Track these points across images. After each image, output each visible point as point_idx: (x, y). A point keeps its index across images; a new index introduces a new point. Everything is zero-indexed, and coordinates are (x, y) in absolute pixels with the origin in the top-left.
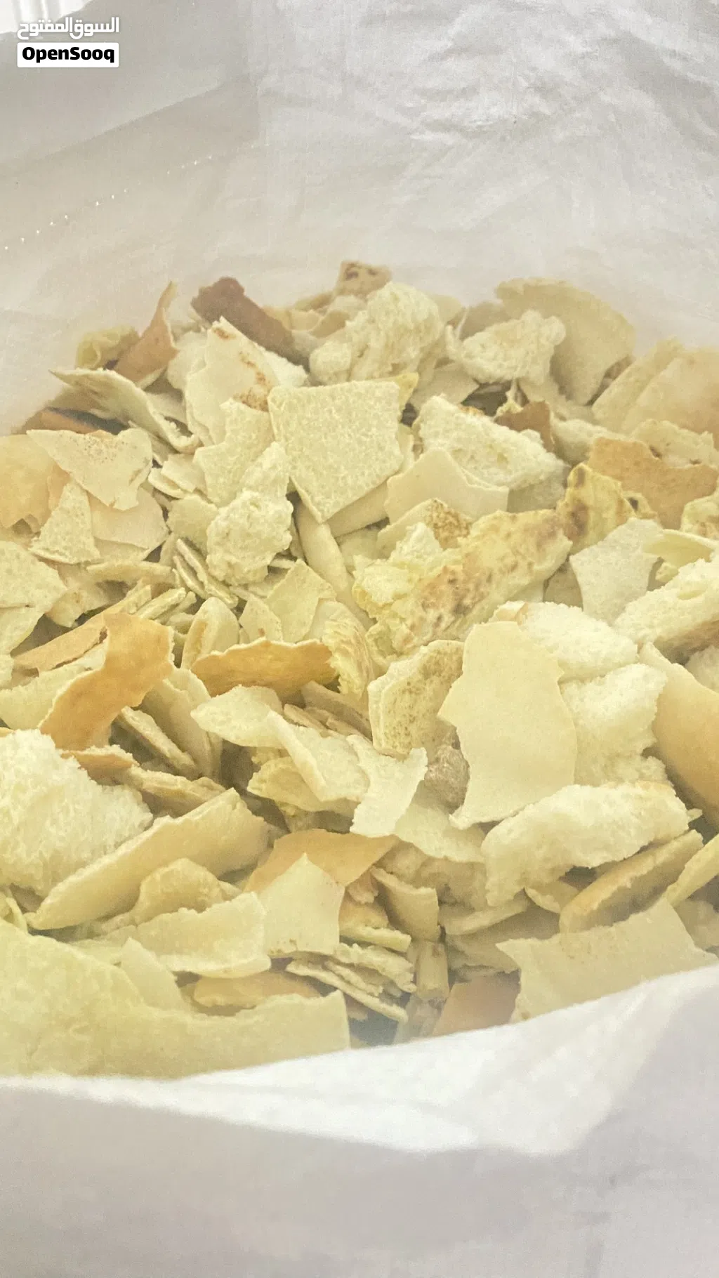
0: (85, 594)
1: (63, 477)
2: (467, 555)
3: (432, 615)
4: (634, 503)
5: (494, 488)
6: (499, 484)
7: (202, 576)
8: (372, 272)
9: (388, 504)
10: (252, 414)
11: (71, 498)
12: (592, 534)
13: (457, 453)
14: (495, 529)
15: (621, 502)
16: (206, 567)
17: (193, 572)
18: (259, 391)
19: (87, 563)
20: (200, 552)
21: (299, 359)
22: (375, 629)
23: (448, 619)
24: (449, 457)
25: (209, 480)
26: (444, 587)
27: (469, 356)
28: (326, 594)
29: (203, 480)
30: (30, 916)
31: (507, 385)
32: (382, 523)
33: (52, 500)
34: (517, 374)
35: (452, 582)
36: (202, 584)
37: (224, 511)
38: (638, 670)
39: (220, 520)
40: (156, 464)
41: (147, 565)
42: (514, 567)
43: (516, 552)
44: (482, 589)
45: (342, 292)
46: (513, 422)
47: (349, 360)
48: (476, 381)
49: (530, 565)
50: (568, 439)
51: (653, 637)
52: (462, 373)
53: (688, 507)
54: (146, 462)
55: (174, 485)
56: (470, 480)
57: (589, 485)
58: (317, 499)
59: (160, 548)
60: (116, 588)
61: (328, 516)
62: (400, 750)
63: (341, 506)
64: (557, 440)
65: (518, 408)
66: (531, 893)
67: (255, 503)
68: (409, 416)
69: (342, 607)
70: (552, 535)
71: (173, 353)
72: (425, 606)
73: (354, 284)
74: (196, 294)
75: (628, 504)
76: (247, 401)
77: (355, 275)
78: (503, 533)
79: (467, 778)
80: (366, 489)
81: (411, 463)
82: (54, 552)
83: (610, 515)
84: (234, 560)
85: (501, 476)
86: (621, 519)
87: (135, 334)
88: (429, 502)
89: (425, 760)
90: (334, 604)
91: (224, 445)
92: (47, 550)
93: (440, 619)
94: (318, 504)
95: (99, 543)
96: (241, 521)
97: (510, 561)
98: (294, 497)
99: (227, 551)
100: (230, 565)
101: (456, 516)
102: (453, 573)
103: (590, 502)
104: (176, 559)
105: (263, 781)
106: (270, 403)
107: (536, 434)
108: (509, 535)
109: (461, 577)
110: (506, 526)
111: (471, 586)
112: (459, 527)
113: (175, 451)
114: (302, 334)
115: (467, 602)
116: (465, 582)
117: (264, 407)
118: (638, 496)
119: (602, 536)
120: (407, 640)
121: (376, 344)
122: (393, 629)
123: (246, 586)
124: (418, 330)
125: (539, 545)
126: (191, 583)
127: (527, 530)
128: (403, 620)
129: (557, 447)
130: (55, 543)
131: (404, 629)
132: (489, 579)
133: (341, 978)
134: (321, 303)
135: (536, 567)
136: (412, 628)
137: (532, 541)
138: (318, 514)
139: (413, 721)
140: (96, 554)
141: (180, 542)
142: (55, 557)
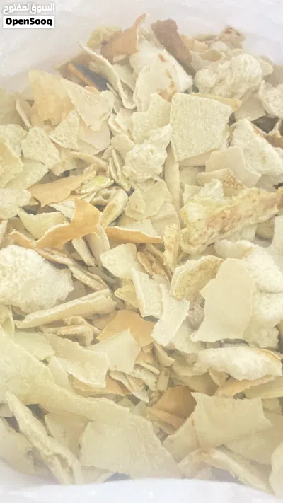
0: (67, 162)
1: (71, 107)
2: (234, 207)
5: (254, 172)
6: (258, 171)
7: (119, 174)
8: (238, 34)
9: (208, 163)
10: (163, 101)
11: (72, 117)
13: (246, 150)
14: (249, 196)
16: (122, 169)
17: (116, 170)
18: (170, 91)
19: (72, 150)
20: (122, 162)
21: (191, 71)
22: (184, 230)
23: (216, 234)
24: (242, 152)
25: (135, 129)
26: (219, 220)
27: (267, 100)
28: (168, 200)
29: (132, 125)
30: (17, 322)
31: (276, 119)
32: (202, 168)
33: (64, 114)
35: (224, 218)
36: (118, 177)
37: (137, 147)
39: (135, 152)
40: (114, 112)
41: (96, 159)
42: (251, 216)
43: (254, 209)
44: (235, 224)
45: (220, 39)
46: (274, 142)
47: (213, 83)
48: (266, 112)
49: (258, 216)
52: (260, 103)
54: (110, 110)
55: (119, 127)
56: (247, 165)
58: (178, 151)
59: (103, 151)
60: (81, 164)
61: (180, 160)
62: (179, 297)
63: (188, 157)
65: (279, 135)
66: (211, 374)
67: (152, 151)
68: (232, 120)
70: (272, 206)
71: (136, 51)
72: (208, 226)
73: (227, 36)
76: (162, 94)
77: (231, 33)
78: (252, 199)
79: (202, 320)
80: (201, 153)
81: (225, 149)
82: (60, 140)
84: (135, 171)
85: (260, 167)
88: (225, 170)
90: (170, 205)
91: (146, 114)
92: (56, 138)
93: (212, 234)
94: (177, 154)
95: (80, 141)
96: (144, 157)
97: (250, 213)
98: (169, 148)
99: (133, 166)
100: (132, 173)
101: (234, 179)
102: (225, 214)
104: (110, 159)
105: (121, 293)
106: (173, 100)
108: (254, 201)
109: (228, 216)
110: (255, 196)
111: (231, 222)
113: (123, 107)
114: (195, 54)
115: (226, 228)
116: (229, 219)
117: (169, 99)
120: (196, 240)
122: (192, 233)
123: (136, 182)
125: (265, 210)
126: (113, 175)
127: (262, 201)
128: (197, 230)
130: (61, 136)
131: (197, 236)
132: (239, 220)
134: (209, 39)
135: (259, 218)
136: (200, 235)
137: (263, 207)
138: (176, 158)
139: (188, 286)
140: (77, 147)
141: (113, 151)
142: (59, 143)
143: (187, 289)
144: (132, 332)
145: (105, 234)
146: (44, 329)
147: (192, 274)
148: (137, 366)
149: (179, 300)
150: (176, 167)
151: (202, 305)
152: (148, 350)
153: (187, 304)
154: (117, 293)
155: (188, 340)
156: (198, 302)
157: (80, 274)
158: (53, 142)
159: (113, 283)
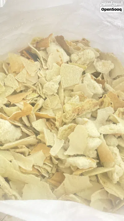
0: (22, 87)
1: (24, 67)
2: (83, 106)
3: (74, 114)
4: (111, 104)
6: (92, 92)
7: (41, 92)
9: (74, 89)
10: (58, 66)
11: (24, 71)
12: (103, 106)
13: (88, 85)
14: (88, 102)
15: (109, 103)
17: (40, 90)
18: (61, 62)
19: (24, 83)
20: (43, 88)
23: (76, 115)
24: (86, 86)
25: (47, 76)
26: (77, 110)
27: (97, 66)
28: (59, 102)
31: (100, 73)
32: (72, 91)
33: (21, 70)
34: (103, 72)
35: (79, 110)
39: (47, 84)
41: (33, 86)
42: (89, 109)
43: (90, 107)
44: (83, 112)
46: (98, 82)
48: (96, 70)
50: (106, 87)
53: (118, 109)
54: (38, 69)
55: (41, 75)
56: (88, 90)
57: (106, 98)
58: (63, 84)
59: (36, 83)
61: (64, 87)
63: (67, 87)
64: (105, 87)
65: (101, 79)
66: (71, 167)
67: (53, 85)
70: (97, 106)
71: (49, 46)
73: (84, 41)
75: (110, 104)
76: (58, 63)
79: (69, 147)
80: (72, 85)
81: (81, 84)
82: (19, 79)
83: (107, 104)
84: (47, 92)
86: (108, 106)
87: (44, 38)
88: (80, 92)
90: (59, 104)
91: (51, 71)
92: (18, 78)
93: (74, 115)
95: (26, 80)
96: (50, 87)
98: (60, 83)
99: (46, 90)
101: (84, 95)
102: (79, 108)
103: (105, 101)
104: (38, 87)
106: (61, 65)
107: (101, 85)
108: (90, 104)
110: (90, 102)
111: (81, 111)
115: (80, 114)
116: (81, 110)
118: (112, 103)
120: (68, 118)
122: (67, 115)
125: (94, 107)
126: (39, 93)
127: (93, 104)
128: (69, 114)
132: (84, 111)
135: (92, 110)
136: (70, 116)
139: (64, 134)
141: (39, 84)
143: (64, 136)
144: (43, 151)
145: (34, 115)
146: (11, 150)
147: (66, 130)
148: (44, 164)
149: (61, 140)
150: (62, 90)
151: (69, 142)
152: (49, 158)
153: (63, 141)
154: (38, 137)
155: (63, 154)
156: (67, 140)
157: (25, 130)
158: (16, 80)
159: (37, 133)
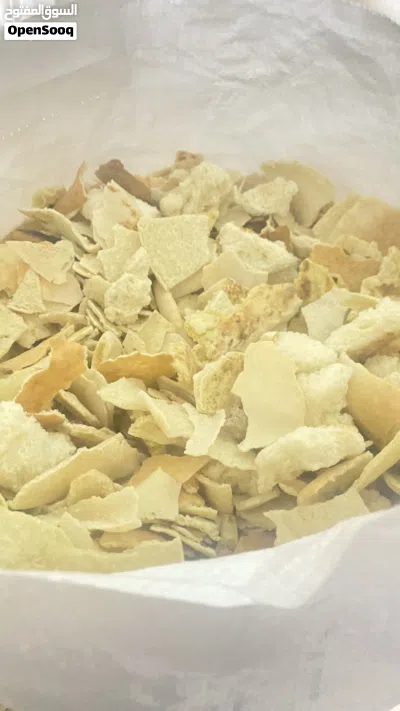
0: (37, 330)
1: (26, 267)
2: (246, 308)
3: (227, 339)
4: (336, 280)
5: (261, 272)
6: (263, 270)
7: (102, 320)
8: (193, 157)
9: (203, 281)
10: (129, 232)
11: (30, 278)
12: (313, 296)
13: (240, 253)
14: (261, 293)
15: (328, 279)
16: (104, 315)
17: (97, 318)
18: (132, 220)
19: (39, 313)
20: (102, 307)
21: (154, 203)
22: (197, 347)
23: (236, 342)
24: (236, 256)
25: (106, 268)
26: (234, 324)
27: (247, 201)
28: (170, 329)
29: (102, 268)
30: (10, 502)
31: (267, 217)
33: (20, 279)
34: (272, 211)
35: (238, 322)
36: (102, 324)
37: (114, 284)
38: (337, 367)
40: (76, 260)
41: (72, 314)
42: (271, 314)
43: (272, 306)
44: (254, 325)
45: (177, 167)
46: (270, 237)
47: (181, 204)
48: (250, 215)
49: (280, 312)
50: (299, 245)
51: (346, 349)
52: (243, 211)
53: (364, 282)
54: (71, 258)
55: (86, 270)
56: (247, 268)
57: (311, 269)
58: (165, 278)
60: (55, 327)
61: (170, 287)
62: (211, 411)
63: (178, 282)
64: (293, 245)
65: (272, 229)
66: (282, 486)
67: (131, 280)
68: (214, 233)
69: (178, 336)
70: (291, 297)
71: (86, 200)
72: (223, 335)
73: (183, 163)
74: (98, 168)
75: (332, 280)
76: (127, 225)
77: (184, 158)
78: (265, 296)
79: (247, 425)
80: (191, 273)
81: (216, 258)
82: (20, 308)
83: (323, 286)
84: (119, 311)
85: (264, 266)
86: (329, 288)
87: (64, 190)
89: (224, 416)
90: (175, 334)
91: (114, 249)
92: (17, 306)
93: (232, 341)
94: (165, 282)
95: (45, 302)
96: (124, 290)
97: (269, 311)
98: (152, 277)
99: (116, 306)
100: (117, 314)
101: (240, 287)
102: (239, 317)
103: (311, 279)
104: (88, 311)
105: (136, 428)
106: (139, 227)
107: (283, 243)
108: (268, 297)
109: (243, 319)
110: (267, 292)
111: (248, 323)
112: (241, 292)
113: (87, 253)
114: (156, 190)
115: (246, 332)
116: (246, 322)
117: (135, 228)
118: (337, 276)
119: (318, 297)
120: (214, 352)
121: (196, 194)
122: (207, 346)
123: (126, 325)
124: (218, 187)
125: (285, 302)
126: (96, 323)
127: (278, 295)
128: (212, 342)
129: (294, 250)
130: (21, 302)
131: (213, 347)
132: (258, 321)
133: (180, 533)
134: (166, 173)
135: (283, 314)
136: (217, 346)
137: (281, 300)
138: (165, 286)
139: (218, 394)
140: (44, 308)
141: (90, 302)
142: (21, 310)
143: (218, 400)
145: (98, 373)
147: (216, 378)
148: (183, 513)
149: (212, 415)
150: (168, 297)
151: (241, 407)
152: (193, 490)
153: (222, 413)
154: (132, 431)
155: (239, 453)
156: (234, 404)
158: (17, 313)
